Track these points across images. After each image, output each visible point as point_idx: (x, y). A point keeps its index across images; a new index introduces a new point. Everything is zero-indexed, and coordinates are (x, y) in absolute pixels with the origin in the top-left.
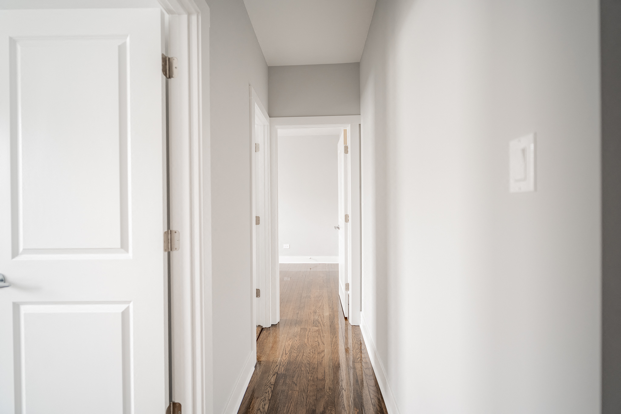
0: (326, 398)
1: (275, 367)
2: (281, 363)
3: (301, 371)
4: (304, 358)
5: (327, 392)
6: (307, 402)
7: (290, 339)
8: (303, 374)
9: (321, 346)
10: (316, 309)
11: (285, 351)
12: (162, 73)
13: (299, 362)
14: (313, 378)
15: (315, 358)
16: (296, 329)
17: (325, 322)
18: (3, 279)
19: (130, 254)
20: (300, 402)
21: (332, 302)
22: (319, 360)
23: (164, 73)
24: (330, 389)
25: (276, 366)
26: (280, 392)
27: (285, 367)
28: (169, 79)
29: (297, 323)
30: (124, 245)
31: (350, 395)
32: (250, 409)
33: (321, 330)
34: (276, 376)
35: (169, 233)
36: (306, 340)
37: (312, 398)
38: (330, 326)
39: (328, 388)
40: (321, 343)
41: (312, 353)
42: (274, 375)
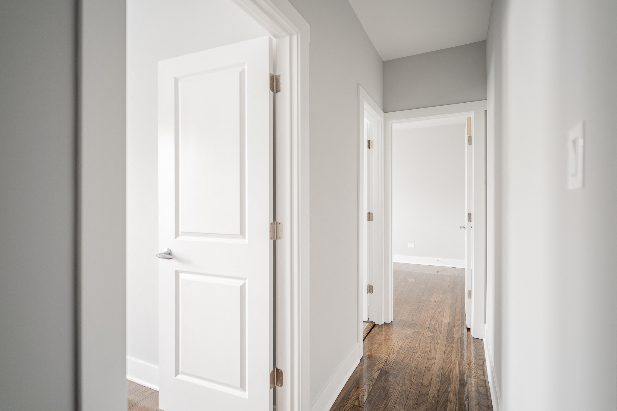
0: (428, 405)
1: (380, 363)
2: (387, 361)
3: (406, 373)
4: (412, 361)
5: (430, 399)
6: (407, 404)
7: (400, 339)
8: (408, 377)
9: (433, 354)
10: (435, 314)
11: (394, 350)
12: (270, 89)
13: (405, 364)
14: (417, 383)
15: (423, 363)
16: (409, 331)
17: (442, 329)
18: (170, 253)
19: (247, 240)
20: (399, 402)
21: (455, 309)
22: (428, 367)
23: (272, 89)
24: (433, 398)
25: (382, 363)
26: (381, 388)
27: (390, 365)
28: (276, 94)
29: (411, 325)
30: (242, 233)
31: (455, 409)
32: (349, 395)
33: (436, 337)
34: (379, 372)
35: (275, 224)
36: (417, 344)
37: (413, 401)
38: (448, 334)
39: (431, 396)
40: (433, 350)
41: (422, 357)
42: (378, 370)
